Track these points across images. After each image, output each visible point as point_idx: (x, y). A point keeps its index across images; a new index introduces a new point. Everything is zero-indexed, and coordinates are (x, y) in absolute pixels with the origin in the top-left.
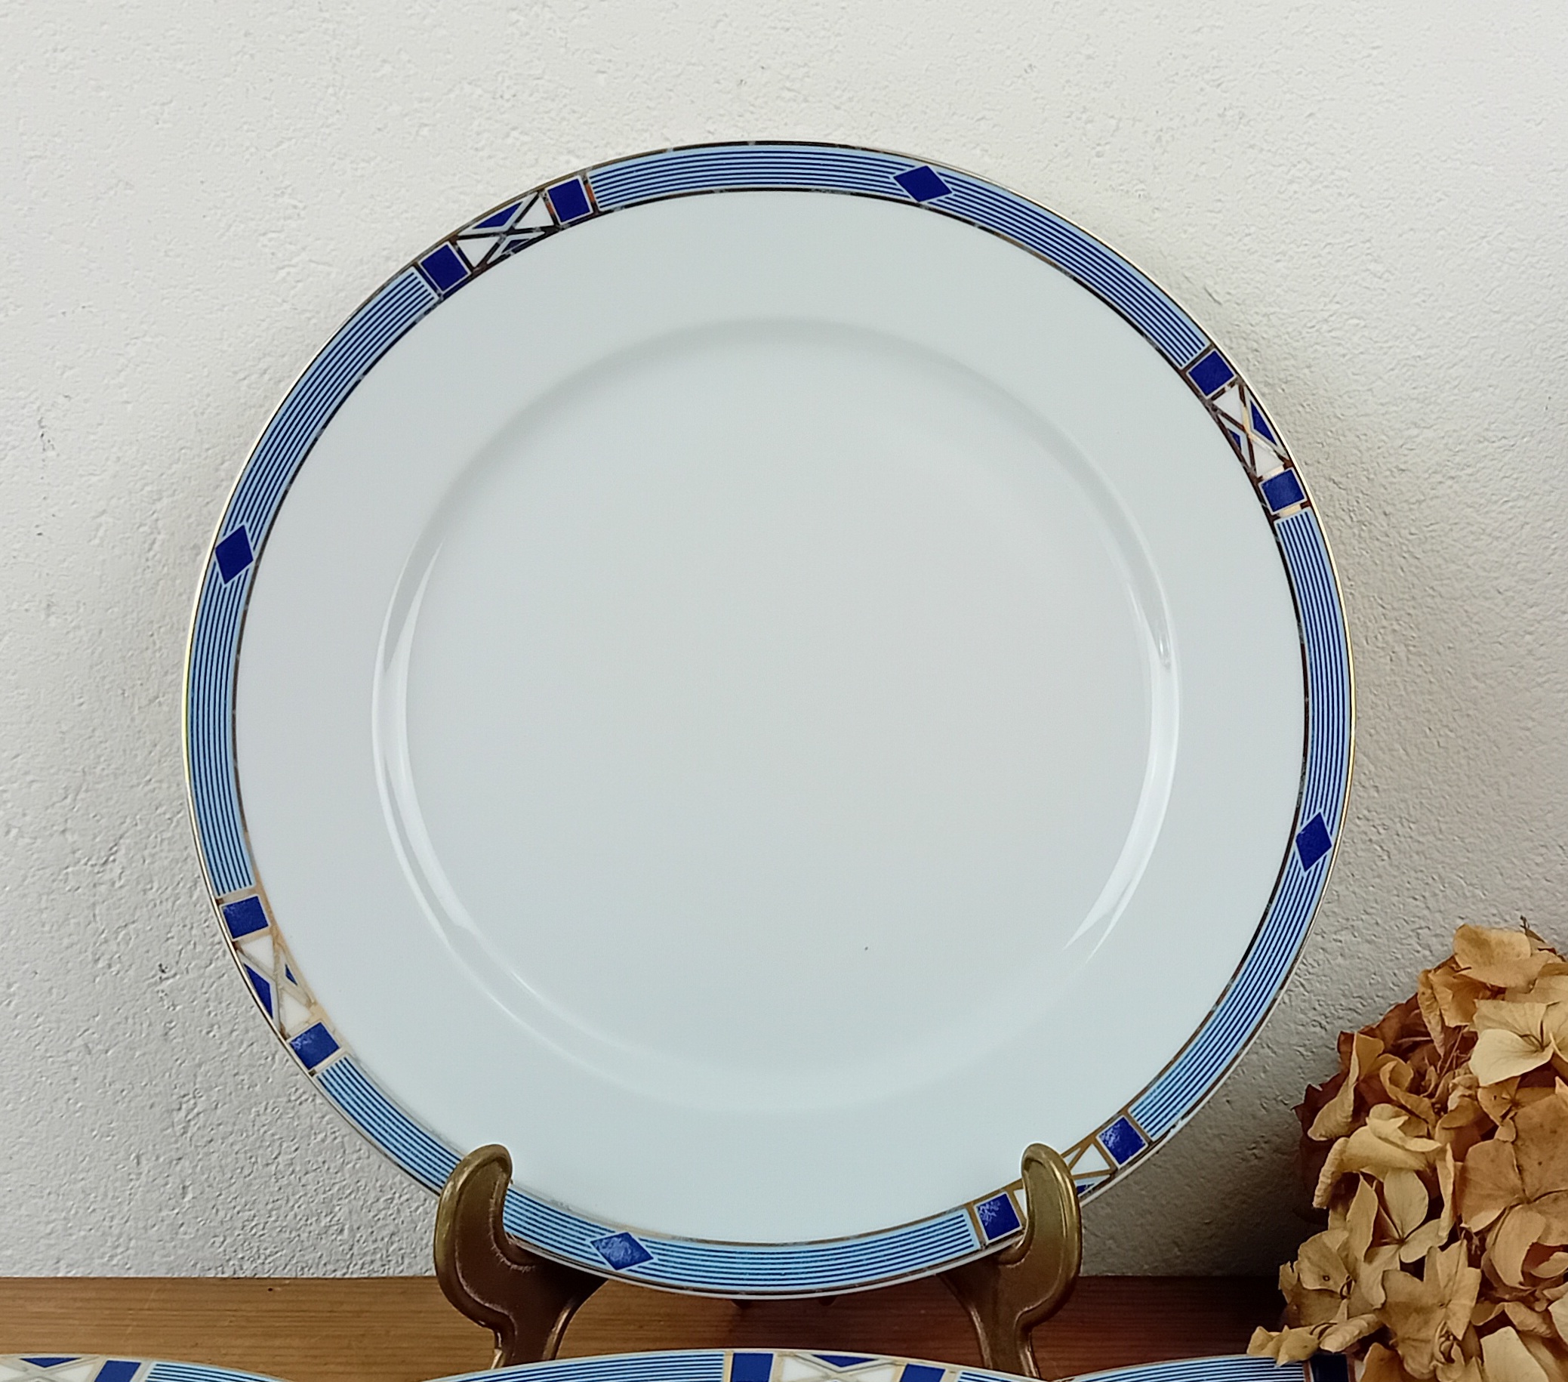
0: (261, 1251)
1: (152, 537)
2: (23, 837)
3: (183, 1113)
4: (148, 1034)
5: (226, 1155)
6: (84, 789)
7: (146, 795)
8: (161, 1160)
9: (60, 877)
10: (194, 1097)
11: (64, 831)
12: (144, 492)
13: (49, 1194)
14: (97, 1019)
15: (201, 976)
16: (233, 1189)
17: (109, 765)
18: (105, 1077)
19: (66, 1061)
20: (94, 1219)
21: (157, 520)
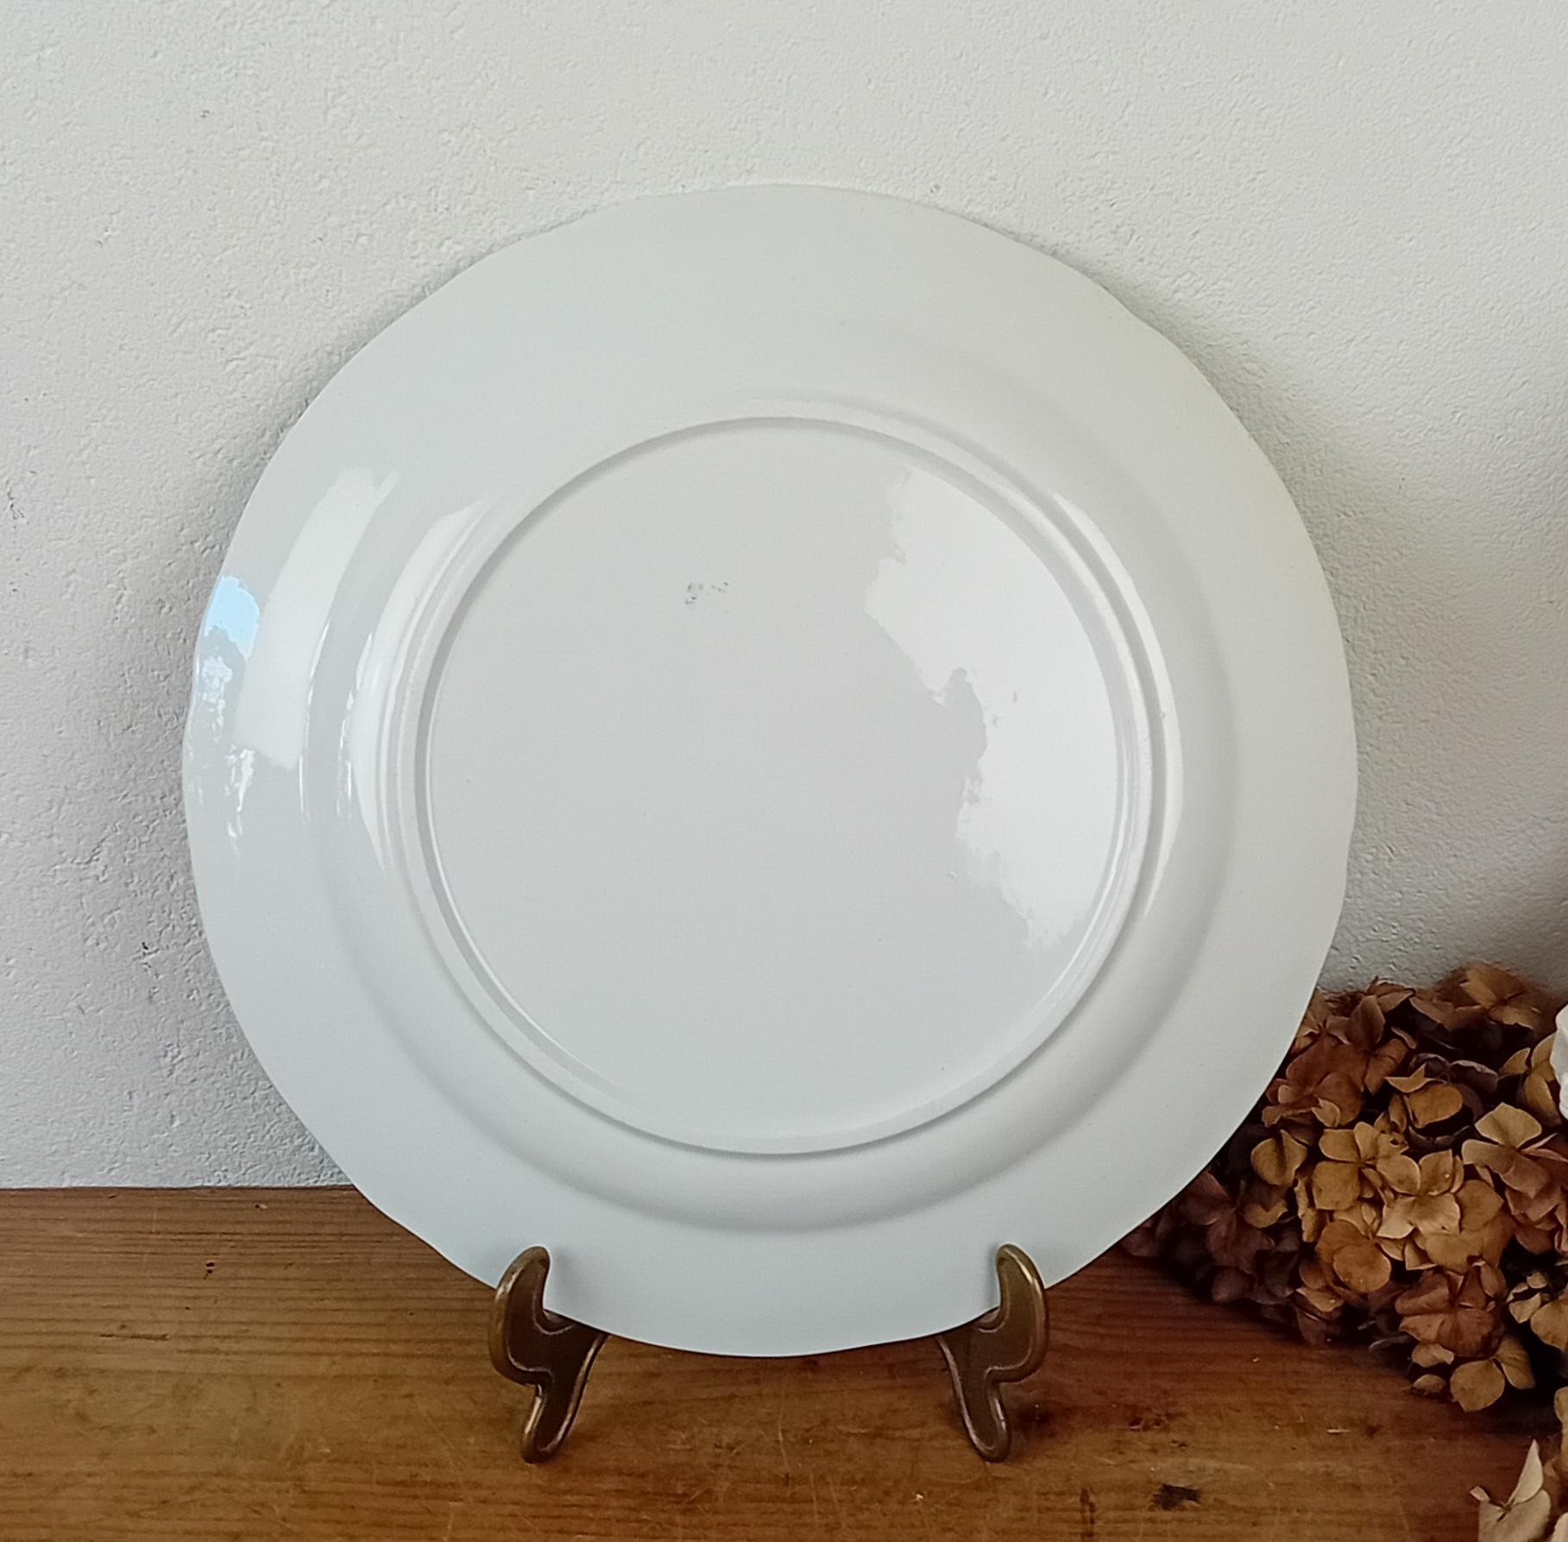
0: (243, 1165)
1: (120, 592)
2: (12, 841)
3: (168, 1059)
4: (135, 998)
5: (208, 1091)
6: (67, 801)
7: (124, 806)
8: (151, 1095)
9: (51, 873)
10: (178, 1046)
11: (50, 836)
12: (110, 554)
13: (52, 1122)
14: (88, 986)
15: (179, 952)
16: (215, 1117)
17: (89, 782)
18: (97, 1032)
19: (63, 1019)
20: (93, 1141)
21: (123, 578)
